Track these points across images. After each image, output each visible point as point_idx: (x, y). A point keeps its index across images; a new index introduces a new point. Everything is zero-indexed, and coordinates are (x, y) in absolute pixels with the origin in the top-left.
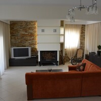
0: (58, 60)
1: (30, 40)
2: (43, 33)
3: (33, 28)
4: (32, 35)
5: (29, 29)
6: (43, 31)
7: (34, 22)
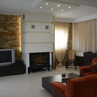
0: (51, 64)
1: (11, 40)
2: (33, 30)
3: (14, 25)
4: (14, 33)
5: (10, 25)
6: (33, 27)
7: (16, 16)
